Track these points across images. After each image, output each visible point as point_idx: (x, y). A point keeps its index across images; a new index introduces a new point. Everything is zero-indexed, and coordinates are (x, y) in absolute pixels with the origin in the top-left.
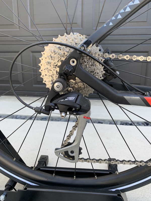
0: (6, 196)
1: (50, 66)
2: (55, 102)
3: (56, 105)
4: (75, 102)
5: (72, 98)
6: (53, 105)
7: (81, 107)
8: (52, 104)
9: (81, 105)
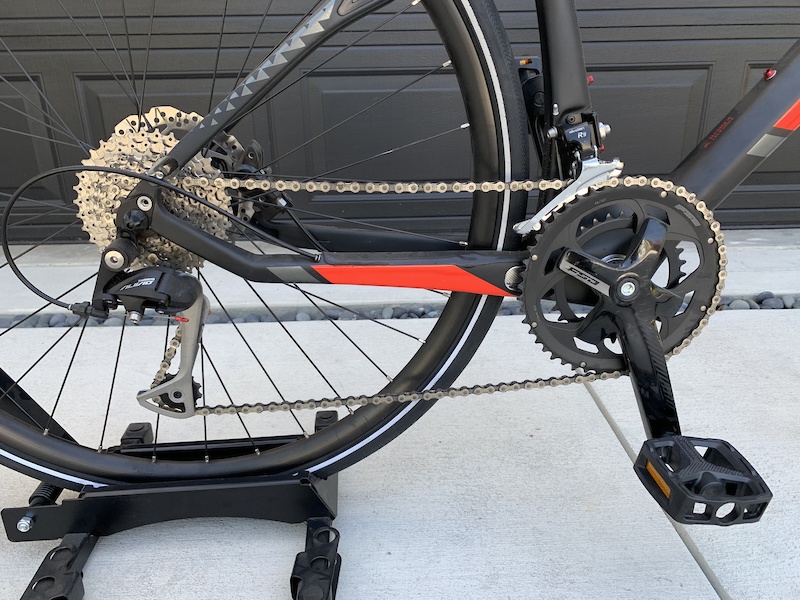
0: (34, 519)
1: (101, 206)
2: (113, 290)
3: (116, 297)
4: (156, 289)
5: (148, 282)
6: (111, 298)
7: (169, 298)
8: (107, 297)
9: (170, 294)
